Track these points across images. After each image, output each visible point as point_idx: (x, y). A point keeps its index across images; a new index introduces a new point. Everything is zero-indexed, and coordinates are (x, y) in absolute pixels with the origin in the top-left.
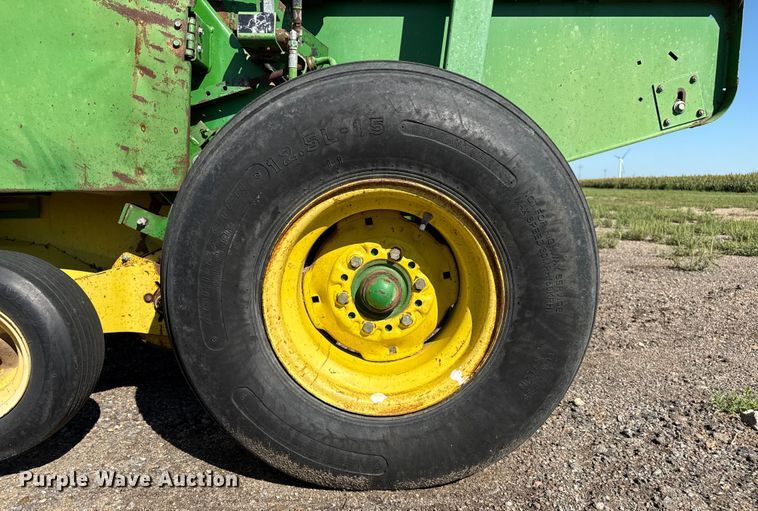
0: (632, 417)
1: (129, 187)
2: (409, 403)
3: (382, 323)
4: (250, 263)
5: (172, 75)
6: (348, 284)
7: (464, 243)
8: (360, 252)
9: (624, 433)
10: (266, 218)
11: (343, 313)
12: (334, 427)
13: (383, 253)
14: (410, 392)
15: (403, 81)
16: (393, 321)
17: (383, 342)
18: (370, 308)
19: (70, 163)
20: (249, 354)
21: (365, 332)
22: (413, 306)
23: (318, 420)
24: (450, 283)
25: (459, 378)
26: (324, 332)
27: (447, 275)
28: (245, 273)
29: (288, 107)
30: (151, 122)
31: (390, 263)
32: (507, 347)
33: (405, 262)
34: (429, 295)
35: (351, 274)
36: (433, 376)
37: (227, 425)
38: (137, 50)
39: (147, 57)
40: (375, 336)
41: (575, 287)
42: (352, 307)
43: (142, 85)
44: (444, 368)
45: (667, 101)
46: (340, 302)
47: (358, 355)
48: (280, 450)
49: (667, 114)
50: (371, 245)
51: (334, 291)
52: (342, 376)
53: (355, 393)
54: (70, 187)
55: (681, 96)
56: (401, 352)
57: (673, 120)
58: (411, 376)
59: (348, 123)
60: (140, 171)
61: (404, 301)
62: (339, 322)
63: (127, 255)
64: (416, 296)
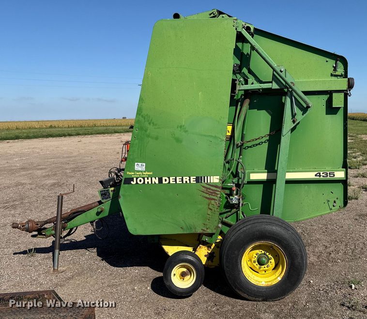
0: (324, 286)
1: (205, 232)
2: (270, 284)
3: (263, 266)
4: (239, 257)
5: (216, 210)
6: (256, 258)
7: (279, 251)
8: (259, 252)
9: (320, 290)
10: (243, 249)
11: (255, 264)
12: (255, 289)
13: (263, 252)
14: (270, 281)
15: (267, 225)
16: (266, 266)
17: (263, 270)
18: (261, 263)
19: (192, 228)
20: (239, 274)
21: (260, 268)
22: (269, 263)
23: (252, 287)
24: (277, 257)
25: (279, 279)
26: (251, 268)
27: (276, 256)
28: (239, 259)
29: (246, 230)
30: (210, 219)
31: (264, 254)
32: (288, 273)
33: (268, 254)
34: (273, 261)
35: (257, 256)
36: (274, 278)
37: (234, 288)
38: (209, 205)
39: (211, 207)
40: (262, 269)
41: (301, 262)
42: (257, 263)
43: (209, 212)
44: (277, 276)
45: (331, 204)
46: (254, 262)
47: (258, 273)
48: (245, 293)
49: (331, 207)
50: (261, 250)
51: (253, 260)
52: (256, 278)
53: (259, 282)
54: (192, 232)
55: (335, 202)
56: (267, 272)
57: (333, 208)
58: (270, 278)
59: (257, 233)
60: (207, 229)
61: (268, 262)
62: (254, 266)
63: (201, 245)
64: (270, 261)
